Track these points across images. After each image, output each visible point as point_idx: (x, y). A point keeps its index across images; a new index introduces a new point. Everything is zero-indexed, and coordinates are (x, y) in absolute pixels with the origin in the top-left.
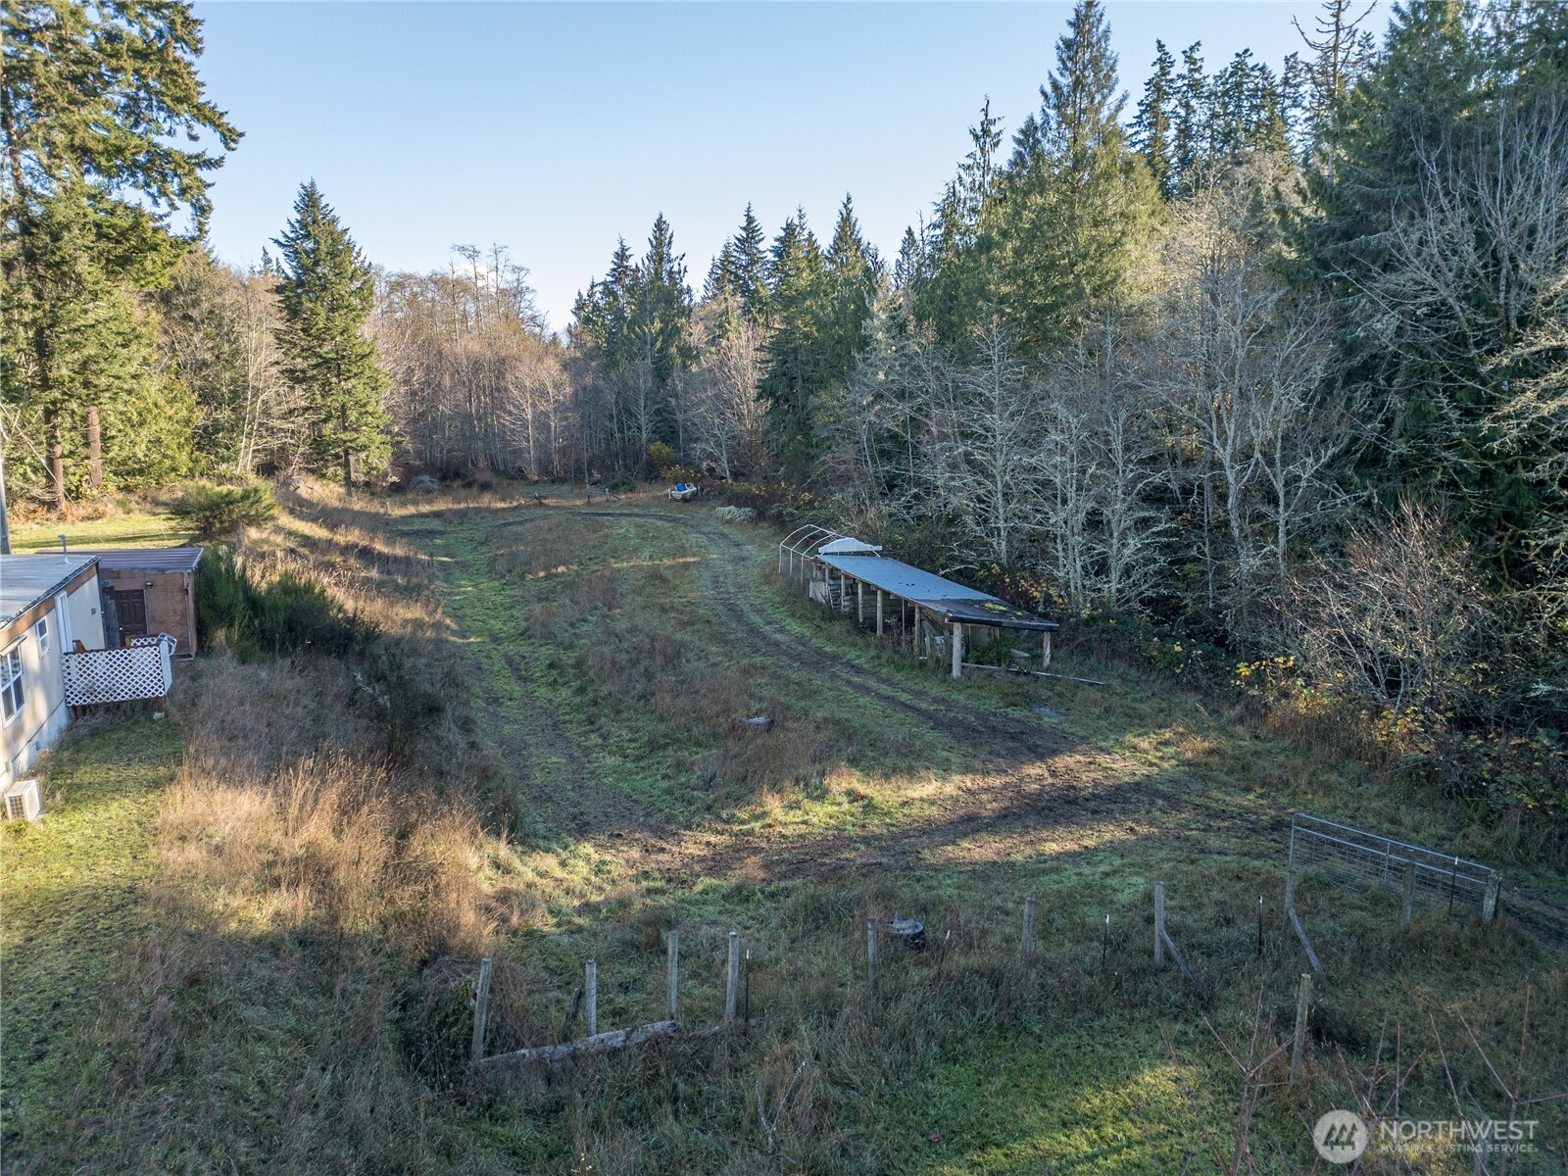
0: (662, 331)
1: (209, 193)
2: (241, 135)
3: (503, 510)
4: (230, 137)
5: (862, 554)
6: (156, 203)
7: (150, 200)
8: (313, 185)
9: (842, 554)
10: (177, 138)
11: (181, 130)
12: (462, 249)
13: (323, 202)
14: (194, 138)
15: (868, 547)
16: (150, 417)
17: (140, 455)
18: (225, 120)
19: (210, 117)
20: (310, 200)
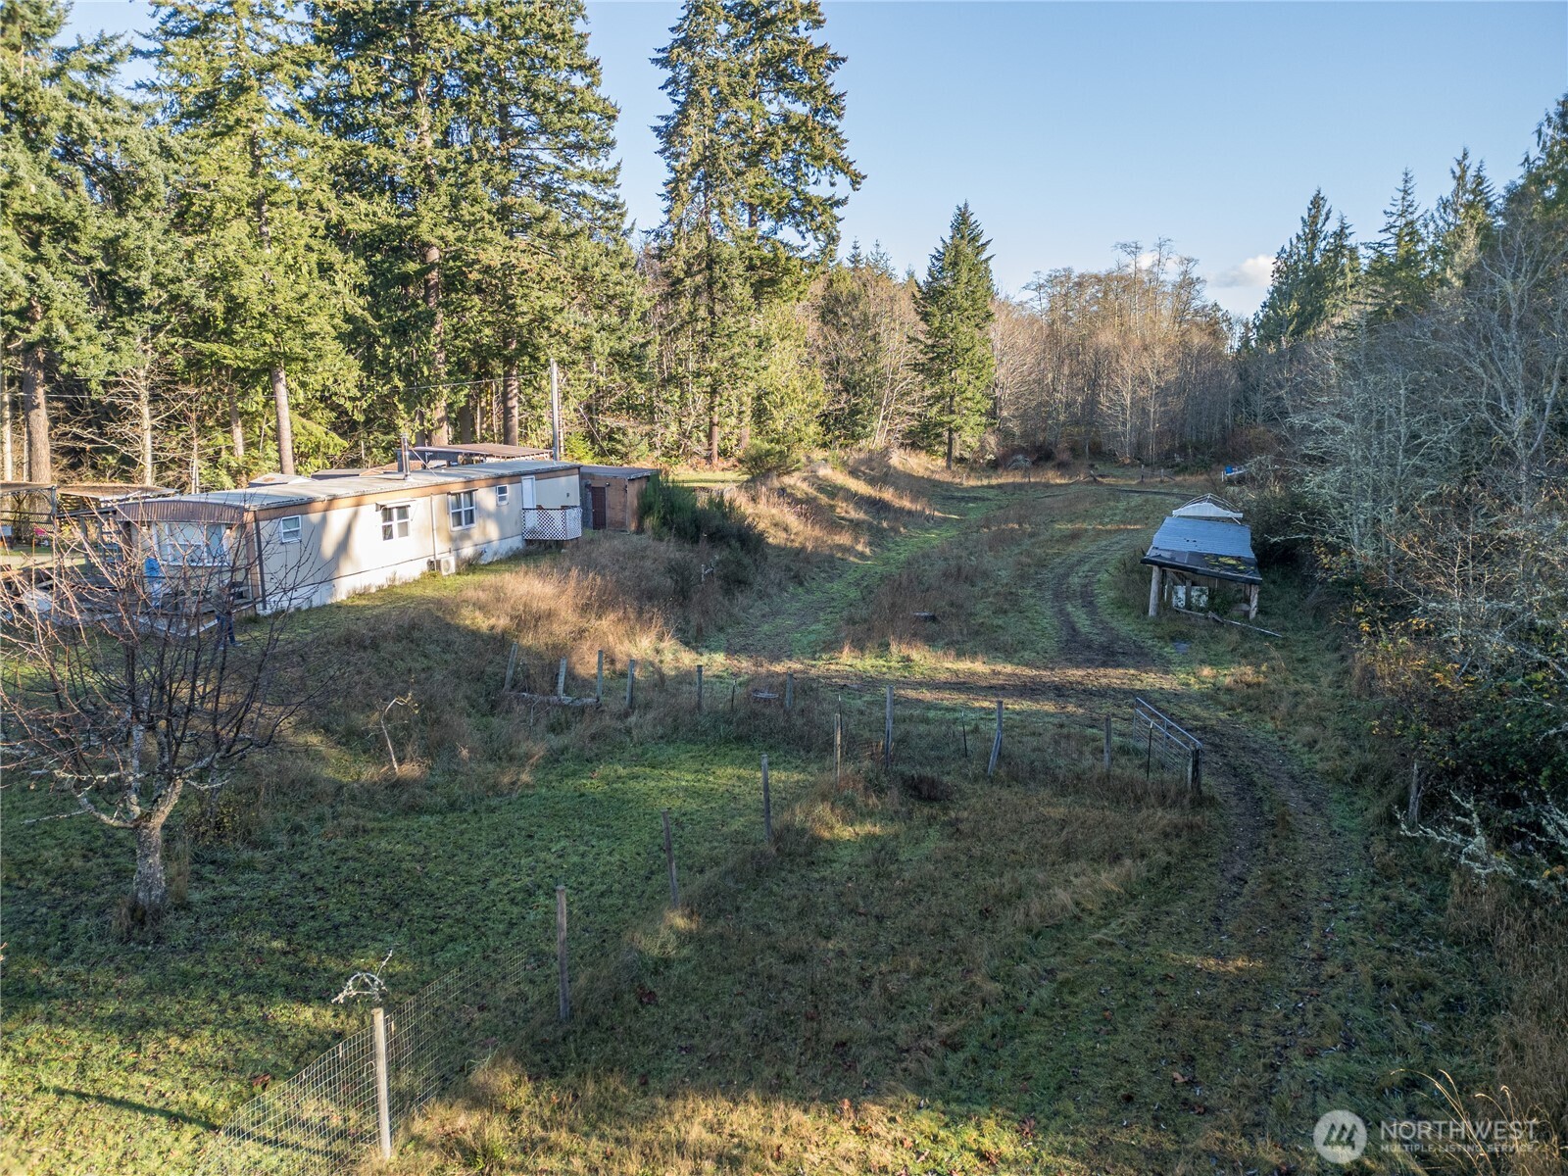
0: (1297, 315)
1: (839, 226)
2: (864, 177)
3: (1061, 485)
4: (856, 180)
5: (1218, 519)
6: (804, 237)
7: (799, 236)
8: (966, 206)
9: (1194, 517)
10: (819, 186)
11: (825, 179)
12: (1124, 246)
13: (972, 219)
14: (833, 184)
15: (1229, 514)
16: (787, 400)
17: (780, 428)
18: (853, 167)
19: (841, 166)
20: (963, 222)
